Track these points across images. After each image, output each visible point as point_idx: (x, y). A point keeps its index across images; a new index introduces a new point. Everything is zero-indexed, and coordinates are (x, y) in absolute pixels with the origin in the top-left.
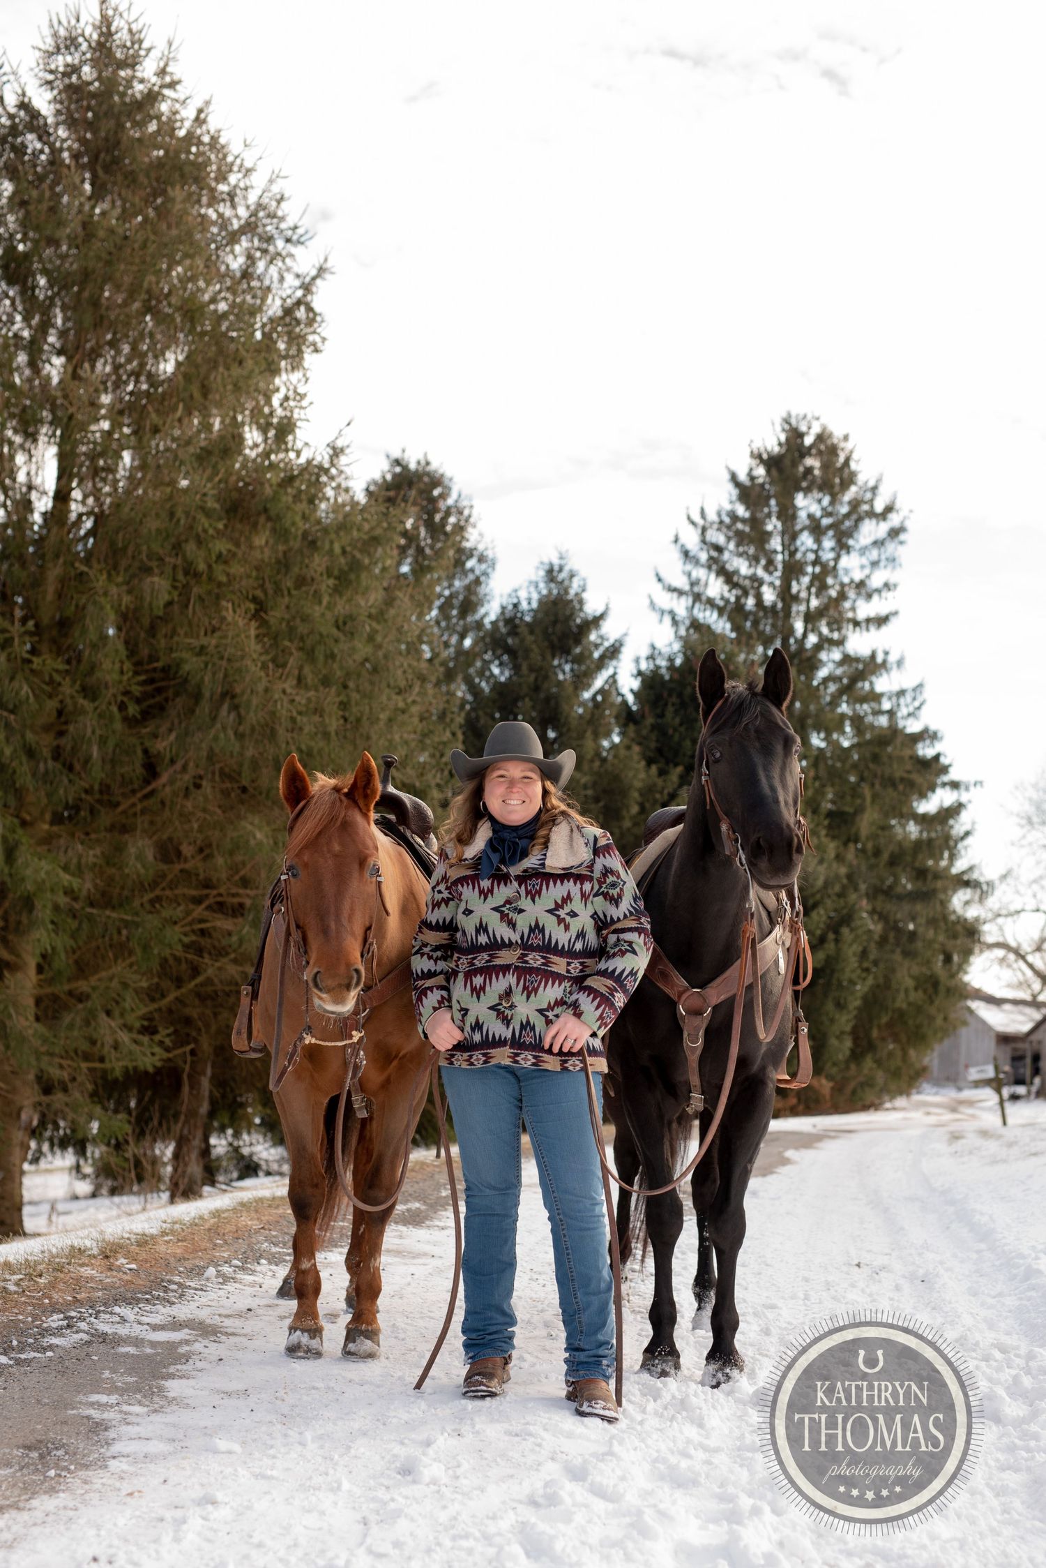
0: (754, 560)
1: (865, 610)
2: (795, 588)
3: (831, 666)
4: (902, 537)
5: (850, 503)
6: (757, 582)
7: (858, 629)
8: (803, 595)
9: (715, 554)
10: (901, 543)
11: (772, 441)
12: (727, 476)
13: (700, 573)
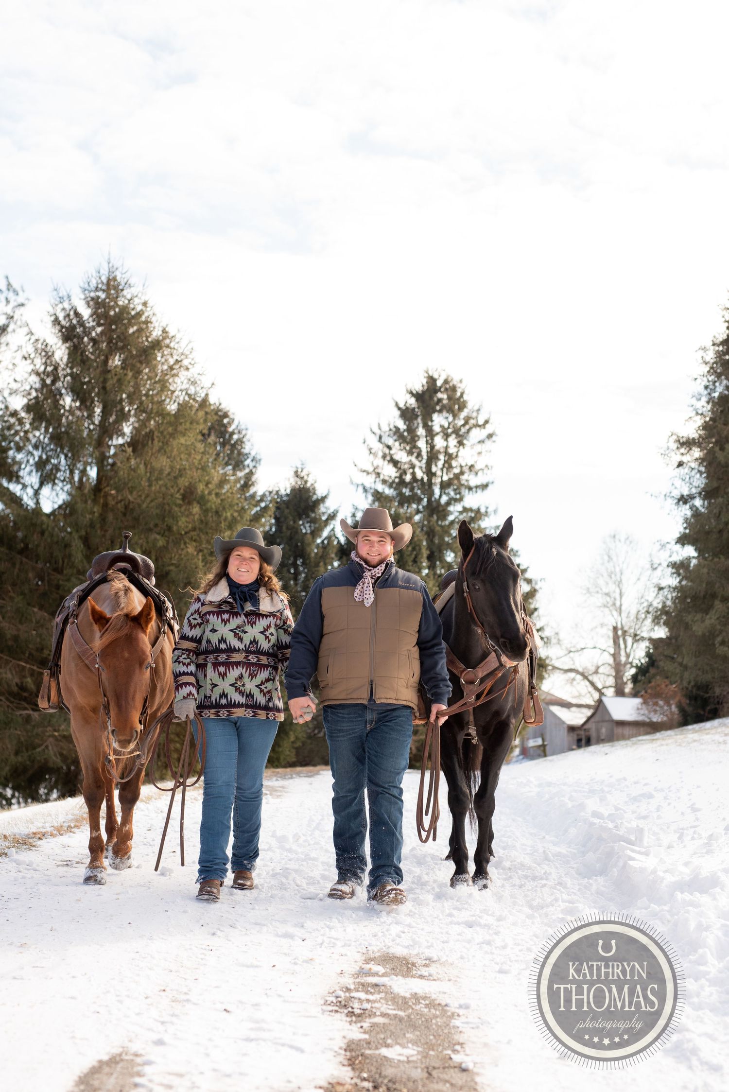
0: (410, 453)
1: (474, 481)
2: (434, 469)
3: (457, 514)
4: (494, 438)
5: (464, 419)
6: (413, 467)
7: (471, 492)
8: (439, 473)
9: (387, 451)
10: (494, 442)
11: (419, 384)
12: (394, 404)
13: (379, 462)
